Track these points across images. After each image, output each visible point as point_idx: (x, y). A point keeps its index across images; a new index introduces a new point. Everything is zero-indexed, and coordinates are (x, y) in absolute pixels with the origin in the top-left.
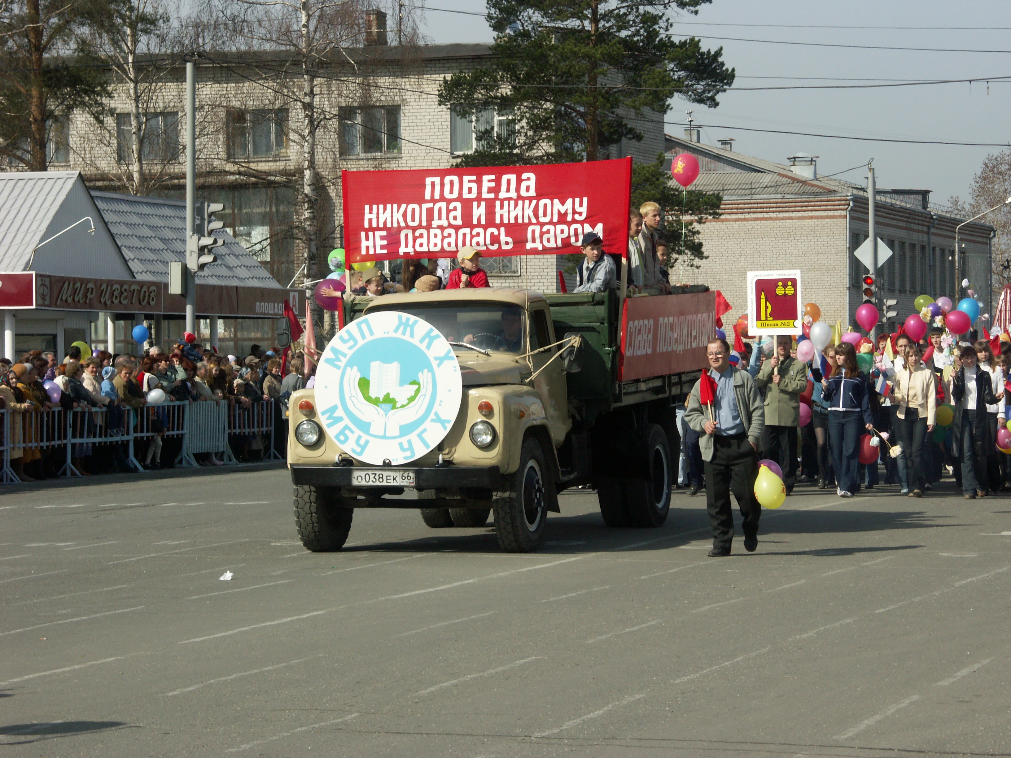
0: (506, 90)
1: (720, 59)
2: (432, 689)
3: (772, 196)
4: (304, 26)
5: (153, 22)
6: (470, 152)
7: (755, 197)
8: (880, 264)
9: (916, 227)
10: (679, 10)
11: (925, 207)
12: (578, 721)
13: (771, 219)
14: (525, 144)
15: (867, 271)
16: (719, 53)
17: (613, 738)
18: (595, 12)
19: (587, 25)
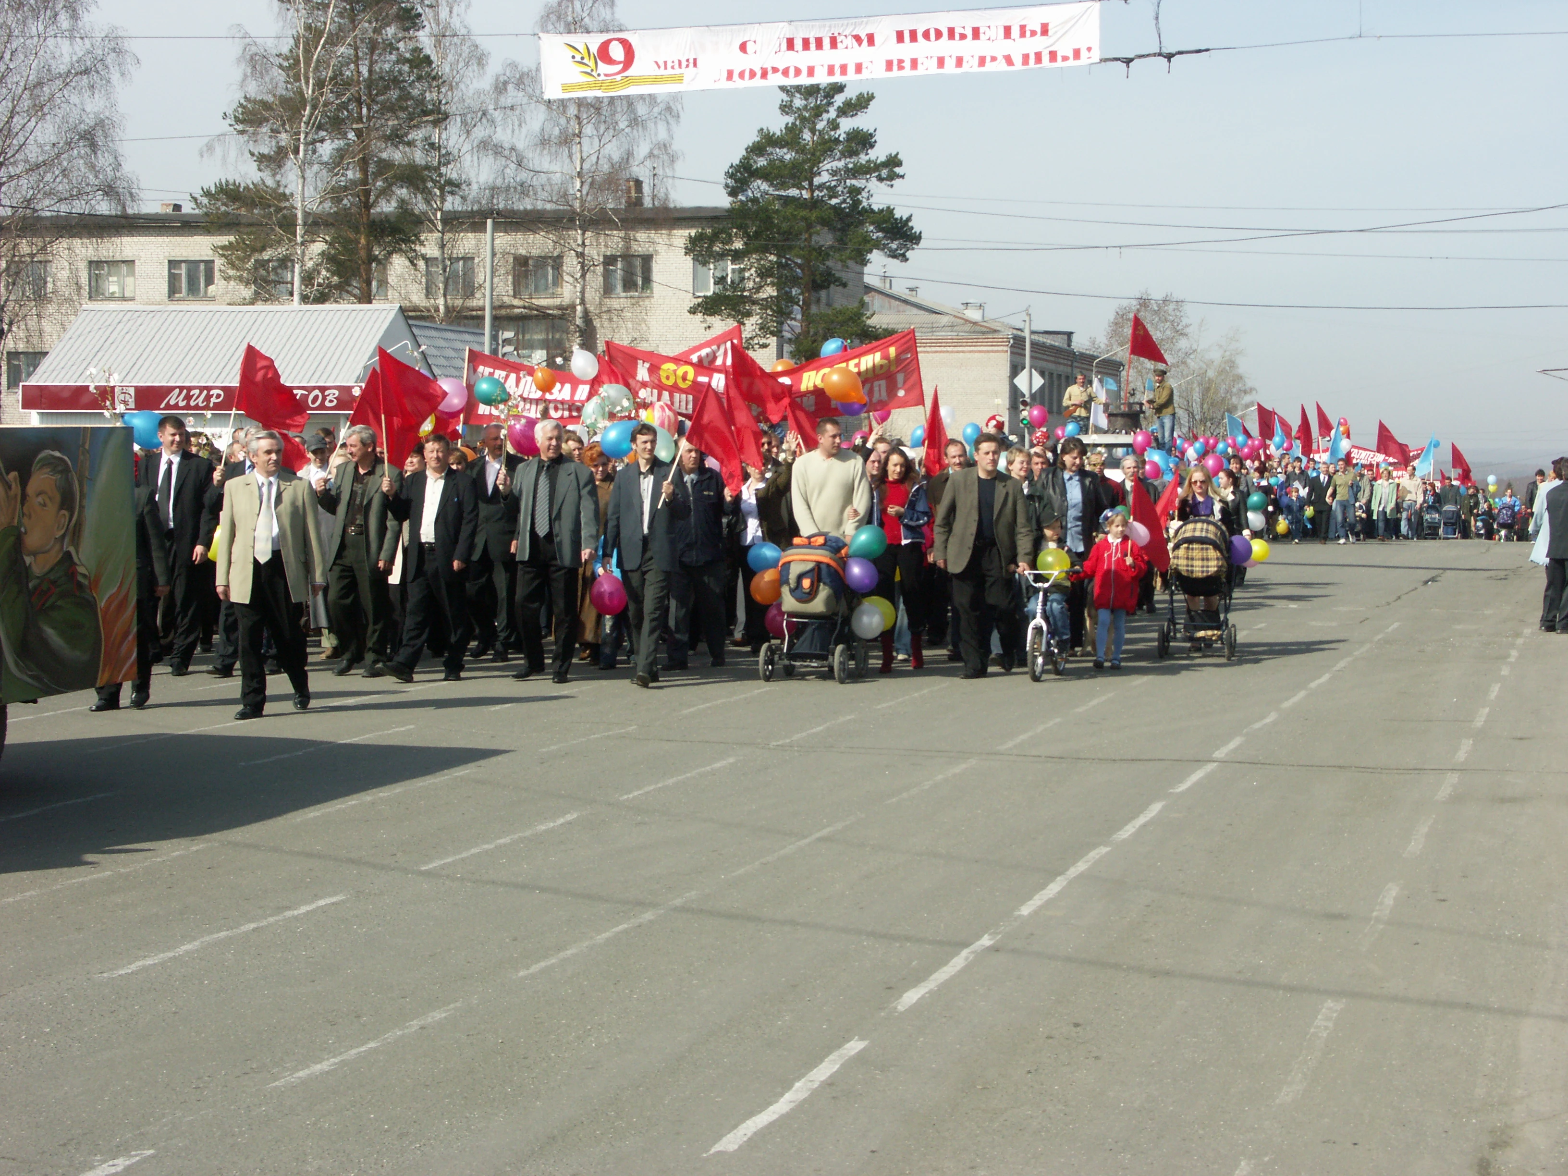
0: (738, 245)
1: (910, 224)
2: (692, 710)
3: (949, 334)
4: (579, 190)
5: (458, 186)
6: (710, 293)
8: (1033, 391)
9: (1062, 361)
10: (878, 183)
11: (1069, 345)
12: (804, 734)
14: (753, 288)
15: (1024, 396)
16: (909, 219)
17: (832, 747)
18: (811, 184)
19: (806, 195)
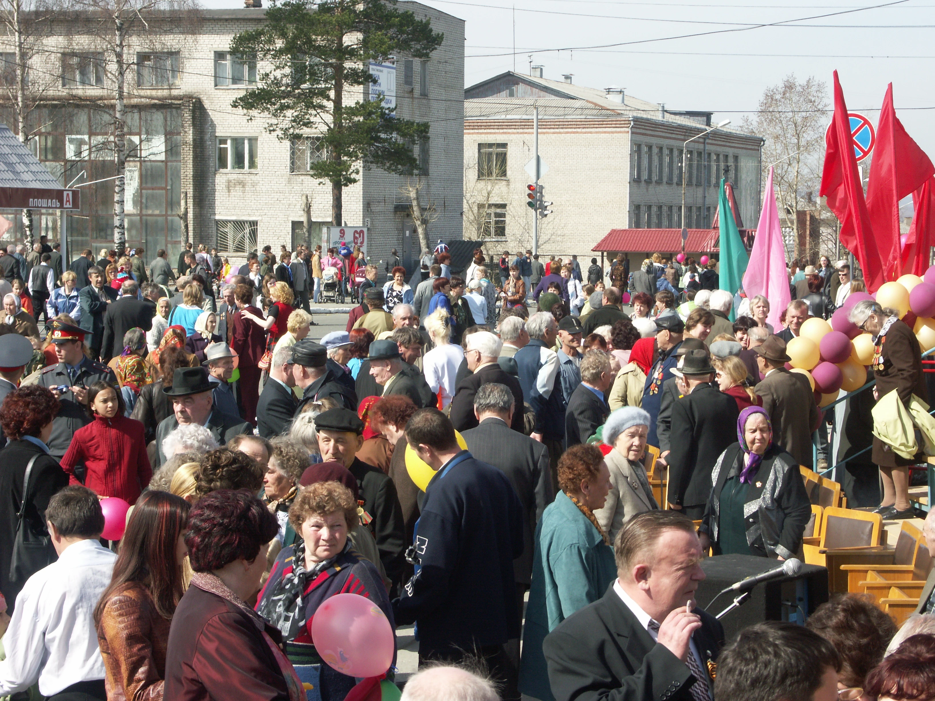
1: (430, 27)
3: (580, 116)
7: (567, 117)
11: (706, 124)
13: (577, 132)
